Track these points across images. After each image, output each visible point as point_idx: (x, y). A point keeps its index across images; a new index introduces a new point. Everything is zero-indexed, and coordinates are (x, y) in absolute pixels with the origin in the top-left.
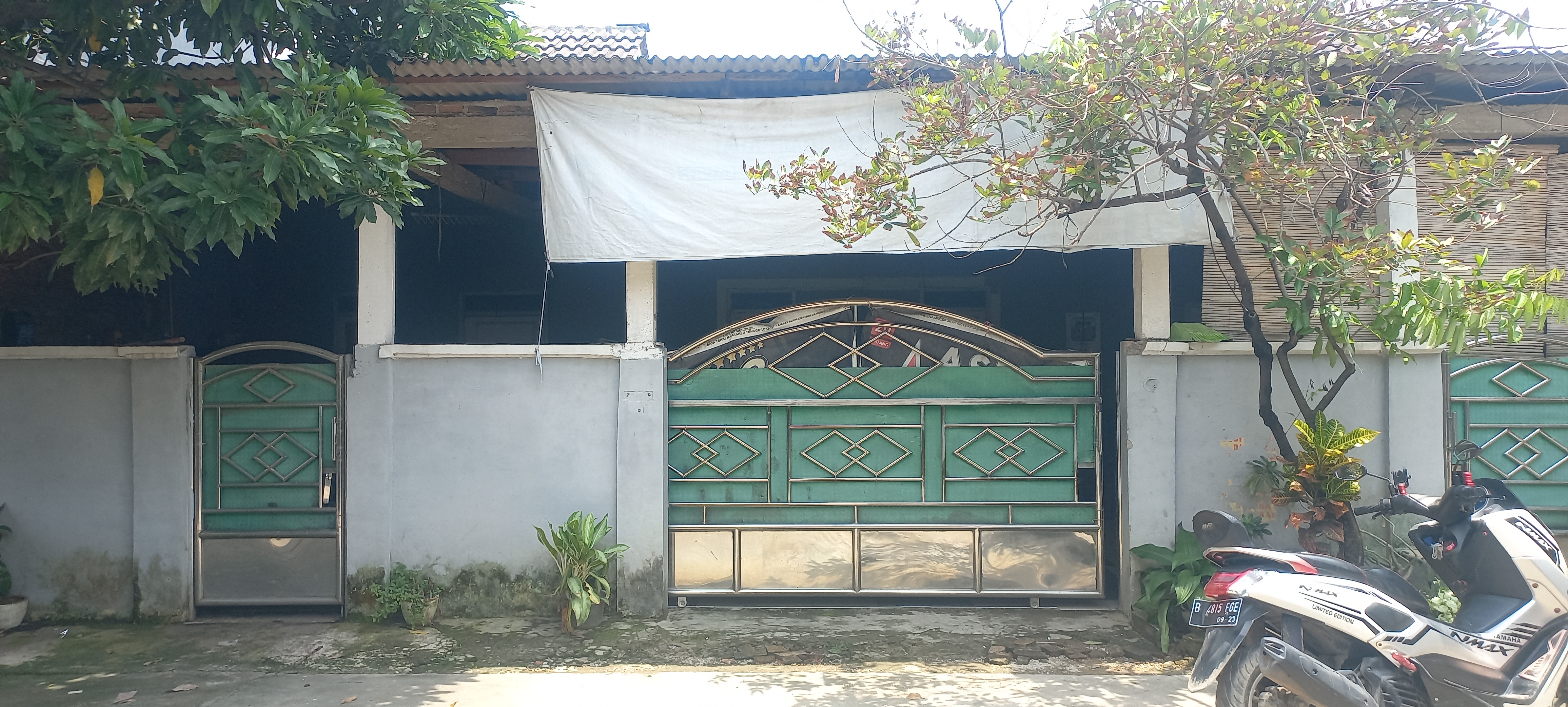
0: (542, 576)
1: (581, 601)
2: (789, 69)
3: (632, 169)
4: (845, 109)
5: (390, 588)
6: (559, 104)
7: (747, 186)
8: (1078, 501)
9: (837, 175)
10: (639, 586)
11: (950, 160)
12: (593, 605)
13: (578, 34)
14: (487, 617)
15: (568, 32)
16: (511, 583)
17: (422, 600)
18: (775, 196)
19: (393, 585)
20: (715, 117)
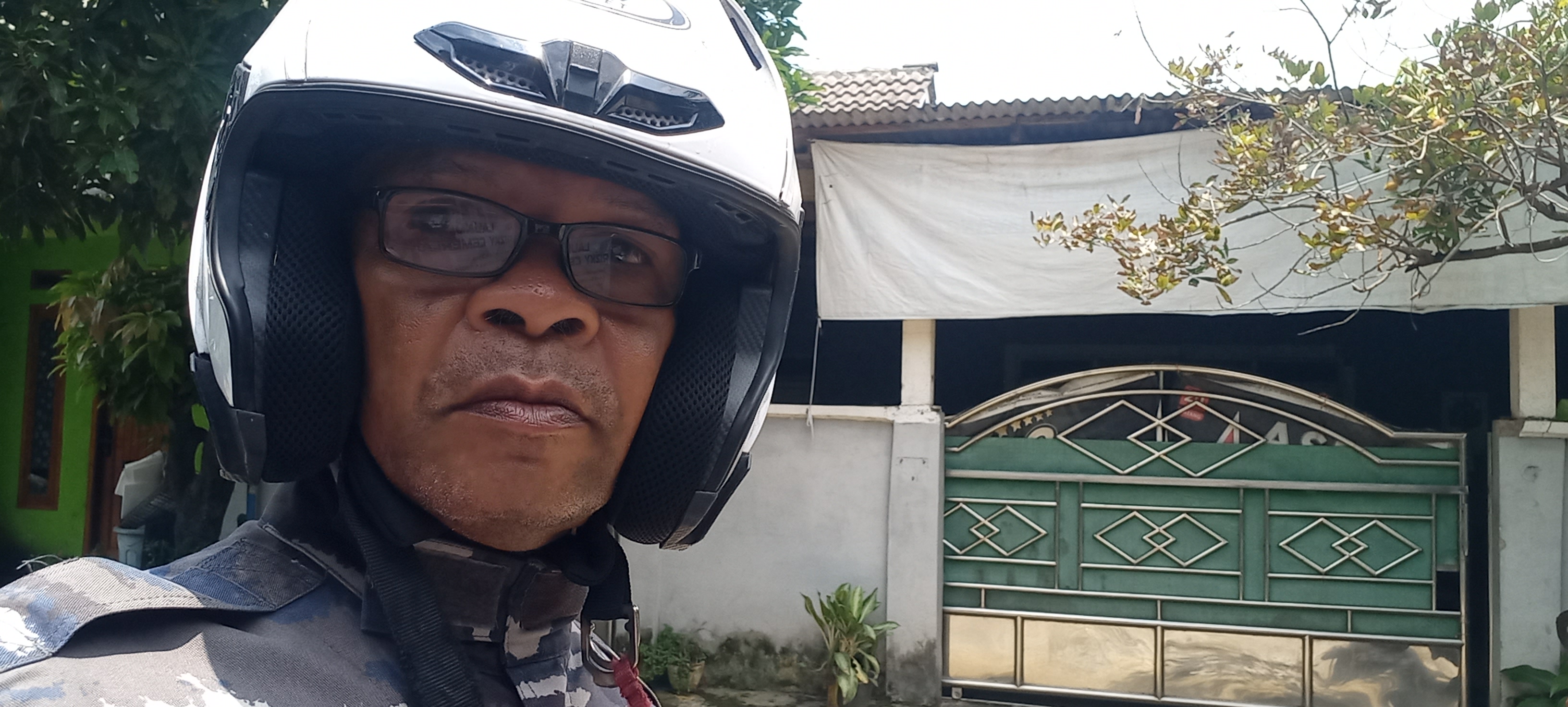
0: (807, 651)
1: (847, 677)
2: (1088, 110)
3: (915, 224)
4: (1151, 152)
5: (658, 650)
6: (840, 156)
7: (1035, 239)
8: (1437, 609)
9: (1136, 224)
10: (910, 670)
11: (1270, 207)
12: (860, 685)
13: (861, 78)
14: (752, 690)
15: (850, 77)
16: (776, 654)
17: (688, 665)
18: (1066, 250)
19: (660, 647)
20: (1003, 165)
